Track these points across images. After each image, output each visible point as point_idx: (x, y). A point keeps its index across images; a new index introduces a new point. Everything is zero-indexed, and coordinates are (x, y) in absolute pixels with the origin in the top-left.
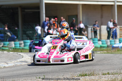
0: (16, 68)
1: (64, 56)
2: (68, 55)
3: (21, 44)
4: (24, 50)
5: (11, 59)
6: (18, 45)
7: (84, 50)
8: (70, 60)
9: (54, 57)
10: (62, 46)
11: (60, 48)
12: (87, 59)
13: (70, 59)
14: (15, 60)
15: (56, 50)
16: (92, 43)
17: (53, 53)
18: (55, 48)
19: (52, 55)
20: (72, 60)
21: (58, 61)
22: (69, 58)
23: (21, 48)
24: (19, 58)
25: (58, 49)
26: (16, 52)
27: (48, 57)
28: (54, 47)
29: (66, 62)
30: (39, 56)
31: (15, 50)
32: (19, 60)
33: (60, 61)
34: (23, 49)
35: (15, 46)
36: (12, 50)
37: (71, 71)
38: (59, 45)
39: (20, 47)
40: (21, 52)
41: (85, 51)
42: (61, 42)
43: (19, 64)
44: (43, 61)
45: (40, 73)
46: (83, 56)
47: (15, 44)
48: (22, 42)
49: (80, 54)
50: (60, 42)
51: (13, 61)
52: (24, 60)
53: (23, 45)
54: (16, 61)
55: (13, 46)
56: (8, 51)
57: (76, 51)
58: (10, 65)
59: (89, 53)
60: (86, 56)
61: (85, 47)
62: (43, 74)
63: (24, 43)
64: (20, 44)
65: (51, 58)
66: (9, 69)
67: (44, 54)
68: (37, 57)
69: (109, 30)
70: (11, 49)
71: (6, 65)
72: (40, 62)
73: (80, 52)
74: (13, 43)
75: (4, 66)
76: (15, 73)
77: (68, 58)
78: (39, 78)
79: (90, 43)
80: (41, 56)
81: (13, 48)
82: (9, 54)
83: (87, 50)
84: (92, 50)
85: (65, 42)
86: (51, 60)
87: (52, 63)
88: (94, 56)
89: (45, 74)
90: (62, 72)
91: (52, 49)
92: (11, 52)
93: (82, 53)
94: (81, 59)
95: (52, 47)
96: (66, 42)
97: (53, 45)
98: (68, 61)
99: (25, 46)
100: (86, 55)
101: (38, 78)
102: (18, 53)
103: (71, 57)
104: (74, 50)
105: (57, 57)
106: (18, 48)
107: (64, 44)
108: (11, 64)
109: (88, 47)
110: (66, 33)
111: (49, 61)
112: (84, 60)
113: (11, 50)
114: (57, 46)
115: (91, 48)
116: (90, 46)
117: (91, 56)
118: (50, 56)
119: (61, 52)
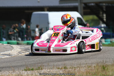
1: (66, 44)
2: (71, 44)
7: (90, 39)
8: (74, 50)
9: (56, 46)
10: (64, 33)
11: (62, 35)
12: (93, 50)
13: (74, 49)
15: (58, 38)
16: (100, 31)
17: (54, 41)
19: (53, 43)
20: (76, 50)
21: (59, 51)
22: (73, 47)
25: (60, 37)
27: (48, 46)
28: (55, 34)
29: (68, 52)
30: (38, 44)
33: (62, 51)
41: (92, 40)
42: (64, 28)
44: (42, 51)
46: (89, 45)
49: (86, 43)
50: (62, 29)
57: (81, 40)
59: (96, 42)
60: (93, 46)
61: (92, 36)
65: (51, 47)
68: (35, 45)
72: (39, 51)
73: (86, 41)
77: (71, 47)
79: (97, 31)
80: (40, 44)
83: (94, 38)
84: (99, 38)
85: (68, 28)
86: (51, 49)
87: (52, 52)
88: (102, 46)
91: (53, 36)
93: (88, 42)
94: (86, 50)
95: (53, 35)
96: (70, 28)
97: (54, 32)
98: (71, 51)
100: (92, 44)
103: (75, 47)
104: (78, 38)
105: (59, 46)
109: (96, 35)
110: (69, 19)
111: (49, 51)
112: (90, 50)
114: (59, 33)
115: (98, 37)
116: (97, 35)
117: (98, 46)
118: (50, 44)
119: (63, 40)
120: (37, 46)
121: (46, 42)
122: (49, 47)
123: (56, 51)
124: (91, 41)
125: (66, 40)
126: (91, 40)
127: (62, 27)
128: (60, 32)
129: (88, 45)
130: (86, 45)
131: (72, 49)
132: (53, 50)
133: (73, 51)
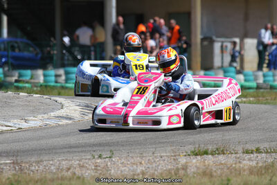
0: (46, 131)
1: (161, 110)
2: (171, 109)
3: (60, 76)
4: (67, 91)
5: (35, 111)
6: (53, 79)
7: (213, 99)
8: (175, 122)
9: (139, 113)
10: (160, 88)
11: (155, 92)
12: (219, 121)
13: (175, 119)
14: (45, 114)
15: (145, 97)
16: (236, 84)
17: (137, 103)
18: (141, 91)
19: (133, 107)
20: (179, 122)
21: (146, 123)
23: (59, 85)
24: (53, 110)
25: (149, 95)
26: (46, 95)
28: (139, 89)
29: (164, 125)
30: (104, 109)
31: (45, 89)
32: (52, 114)
33: (151, 122)
34: (63, 87)
35: (45, 81)
36: (39, 89)
37: (173, 142)
38: (153, 85)
39: (56, 82)
40: (59, 94)
41: (216, 101)
42: (158, 77)
43: (52, 122)
45: (100, 145)
46: (209, 112)
47: (45, 76)
48: (61, 71)
49: (203, 108)
50: (155, 78)
51: (40, 117)
52: (64, 115)
53: (63, 78)
54: (46, 116)
55: (41, 79)
56: (30, 92)
58: (33, 126)
59: (225, 105)
60: (218, 114)
61: (216, 93)
62: (106, 148)
63: (67, 73)
64: (57, 76)
65: (130, 115)
66: (29, 134)
67: (117, 106)
68: (99, 111)
69: (261, 48)
70: (37, 87)
71: (24, 125)
72: (105, 123)
73: (202, 104)
74: (40, 72)
75: (18, 126)
76: (43, 142)
77: (170, 117)
78: (100, 157)
80: (108, 109)
81: (41, 86)
82: (30, 98)
83: (221, 99)
84: (233, 99)
85: (166, 78)
86: (130, 120)
87: (132, 126)
88: (238, 114)
89: (112, 148)
91: (135, 93)
92: (34, 95)
93: (207, 106)
94: (203, 121)
95: (137, 90)
96: (171, 78)
97: (139, 84)
98: (170, 123)
99: (67, 80)
102: (52, 98)
103: (178, 115)
105: (146, 113)
106: (52, 84)
107: (166, 83)
108: (35, 122)
109: (225, 92)
110: (173, 58)
111: (126, 122)
112: (213, 121)
113: (35, 89)
114: (147, 88)
115: (231, 95)
116: (229, 91)
117: (230, 114)
118: (129, 109)
119: (157, 102)
120: (102, 113)
121: (120, 106)
122: (126, 116)
123: (139, 123)
124: (214, 105)
125: (163, 101)
126: (214, 102)
127: (154, 76)
128: (150, 86)
129: (207, 112)
130: (203, 111)
131: (171, 120)
132: (133, 121)
133: (173, 124)
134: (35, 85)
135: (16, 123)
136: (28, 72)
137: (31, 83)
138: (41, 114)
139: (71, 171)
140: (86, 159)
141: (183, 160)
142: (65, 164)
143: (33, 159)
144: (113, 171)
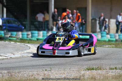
0: (22, 59)
3: (29, 35)
4: (32, 41)
5: (18, 50)
6: (26, 36)
23: (28, 39)
24: (26, 50)
26: (23, 43)
31: (22, 40)
32: (25, 51)
34: (30, 40)
35: (22, 37)
36: (20, 40)
37: (78, 64)
39: (27, 37)
40: (28, 43)
43: (25, 55)
45: (46, 65)
47: (22, 35)
48: (30, 33)
51: (20, 52)
52: (31, 52)
53: (30, 35)
54: (22, 52)
56: (15, 41)
58: (17, 56)
62: (49, 66)
63: (32, 34)
64: (27, 35)
66: (15, 60)
69: (118, 23)
71: (13, 56)
75: (10, 57)
76: (21, 64)
78: (46, 70)
82: (15, 45)
89: (51, 67)
90: (69, 65)
92: (18, 43)
99: (32, 37)
101: (44, 70)
102: (25, 44)
108: (18, 55)
134: (18, 39)
135: (9, 55)
136: (15, 33)
137: (16, 38)
138: (20, 51)
139: (33, 76)
140: (40, 71)
141: (83, 72)
142: (31, 73)
143: (17, 71)
144: (52, 77)
